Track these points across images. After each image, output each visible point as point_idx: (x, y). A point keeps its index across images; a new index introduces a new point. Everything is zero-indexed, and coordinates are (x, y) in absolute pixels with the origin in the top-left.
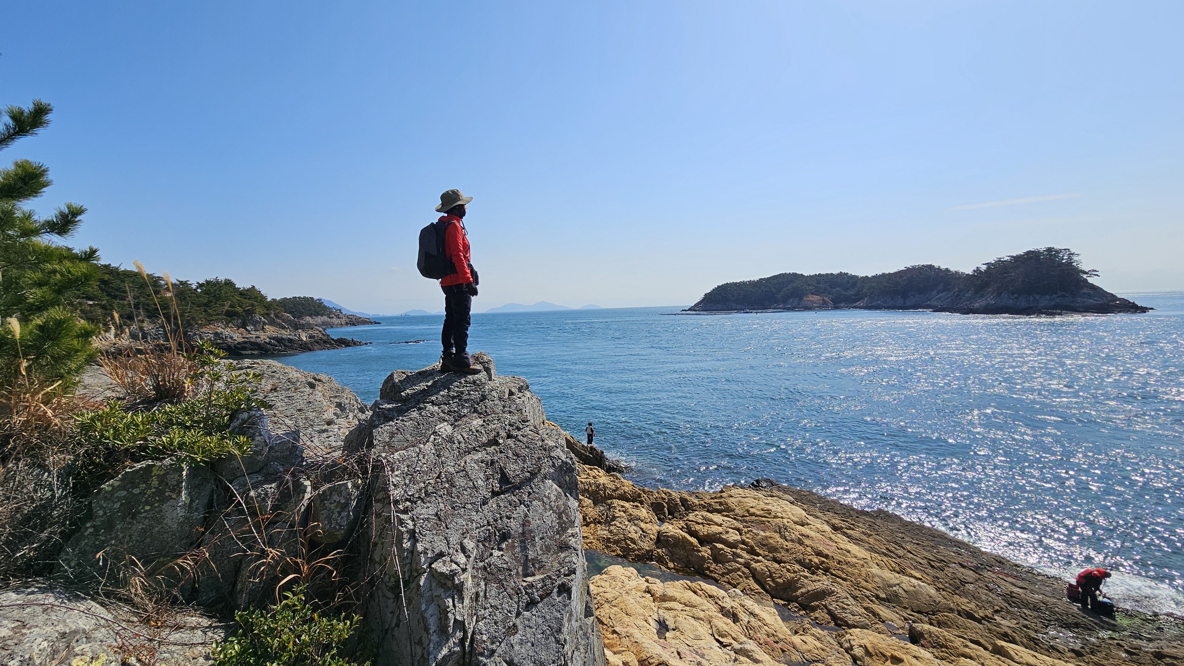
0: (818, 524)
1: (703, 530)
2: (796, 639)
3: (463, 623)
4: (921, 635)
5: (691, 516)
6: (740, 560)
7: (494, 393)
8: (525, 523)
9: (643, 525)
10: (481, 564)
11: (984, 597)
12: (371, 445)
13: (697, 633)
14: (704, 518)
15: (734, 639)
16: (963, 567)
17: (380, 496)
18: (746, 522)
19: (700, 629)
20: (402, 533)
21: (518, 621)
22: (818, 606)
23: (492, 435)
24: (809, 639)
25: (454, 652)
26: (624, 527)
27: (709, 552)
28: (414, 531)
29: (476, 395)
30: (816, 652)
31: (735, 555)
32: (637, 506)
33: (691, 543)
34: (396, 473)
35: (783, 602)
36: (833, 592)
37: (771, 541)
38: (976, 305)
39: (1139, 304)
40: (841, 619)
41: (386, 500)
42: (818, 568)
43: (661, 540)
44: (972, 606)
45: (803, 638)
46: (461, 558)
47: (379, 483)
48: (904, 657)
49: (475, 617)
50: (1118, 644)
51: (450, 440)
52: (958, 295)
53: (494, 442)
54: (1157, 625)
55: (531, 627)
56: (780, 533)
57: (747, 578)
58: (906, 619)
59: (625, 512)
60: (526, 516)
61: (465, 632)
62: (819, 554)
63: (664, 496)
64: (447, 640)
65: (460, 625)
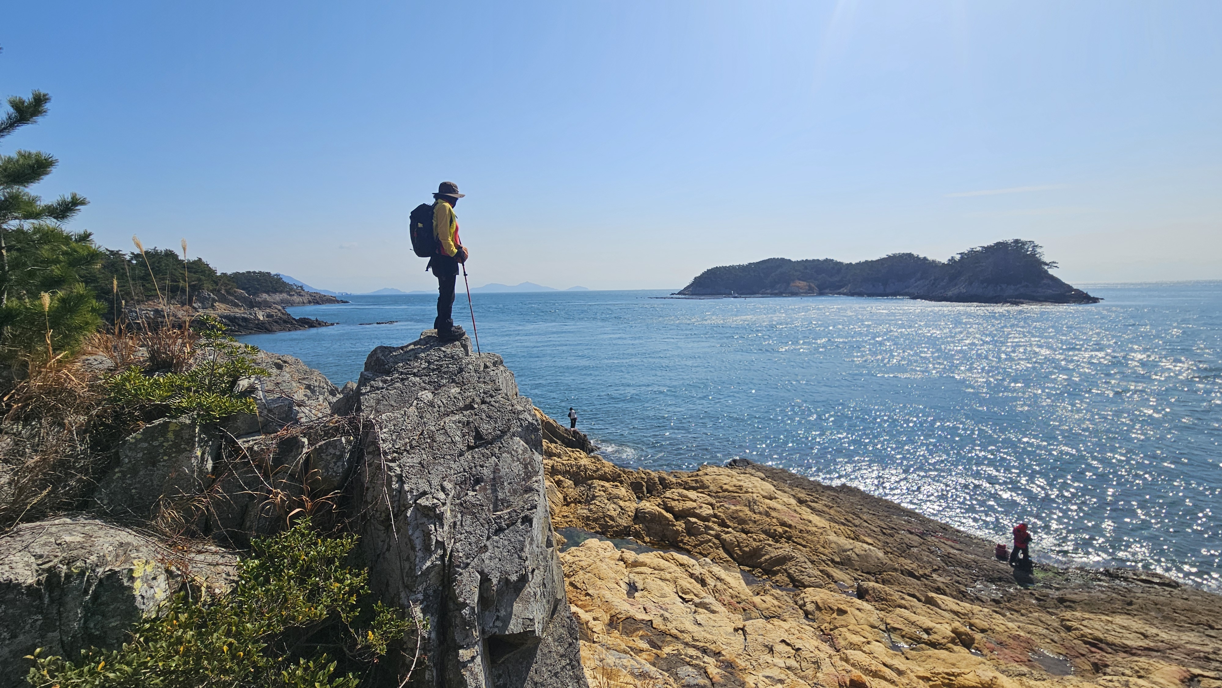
0: (785, 498)
1: (678, 506)
2: (757, 599)
3: (443, 543)
4: (866, 591)
5: (668, 494)
6: (711, 532)
7: (470, 366)
8: (496, 470)
9: (622, 503)
10: (458, 501)
11: (925, 558)
12: (359, 409)
13: (663, 592)
14: (680, 495)
15: (695, 595)
16: (911, 533)
17: (371, 449)
18: (719, 497)
19: (666, 588)
20: (391, 477)
21: (488, 543)
22: (779, 571)
23: (468, 402)
24: (768, 598)
25: (436, 565)
26: (603, 506)
27: (684, 526)
28: (401, 475)
29: (453, 368)
30: (773, 609)
31: (708, 528)
32: (616, 486)
33: (667, 518)
34: (384, 430)
35: (748, 569)
36: (793, 557)
37: (741, 514)
38: (950, 293)
39: (1092, 295)
40: (799, 581)
41: (377, 452)
42: (781, 537)
43: (639, 516)
44: (914, 566)
45: (763, 598)
46: (442, 495)
47: (370, 438)
48: (848, 609)
49: (453, 540)
50: (1031, 593)
51: (431, 404)
52: (933, 284)
53: (470, 407)
54: (1066, 576)
55: (498, 547)
56: (749, 506)
57: (717, 548)
58: (856, 579)
59: (604, 491)
60: (497, 465)
61: (445, 551)
62: (783, 524)
63: (643, 475)
64: (431, 556)
65: (440, 544)
